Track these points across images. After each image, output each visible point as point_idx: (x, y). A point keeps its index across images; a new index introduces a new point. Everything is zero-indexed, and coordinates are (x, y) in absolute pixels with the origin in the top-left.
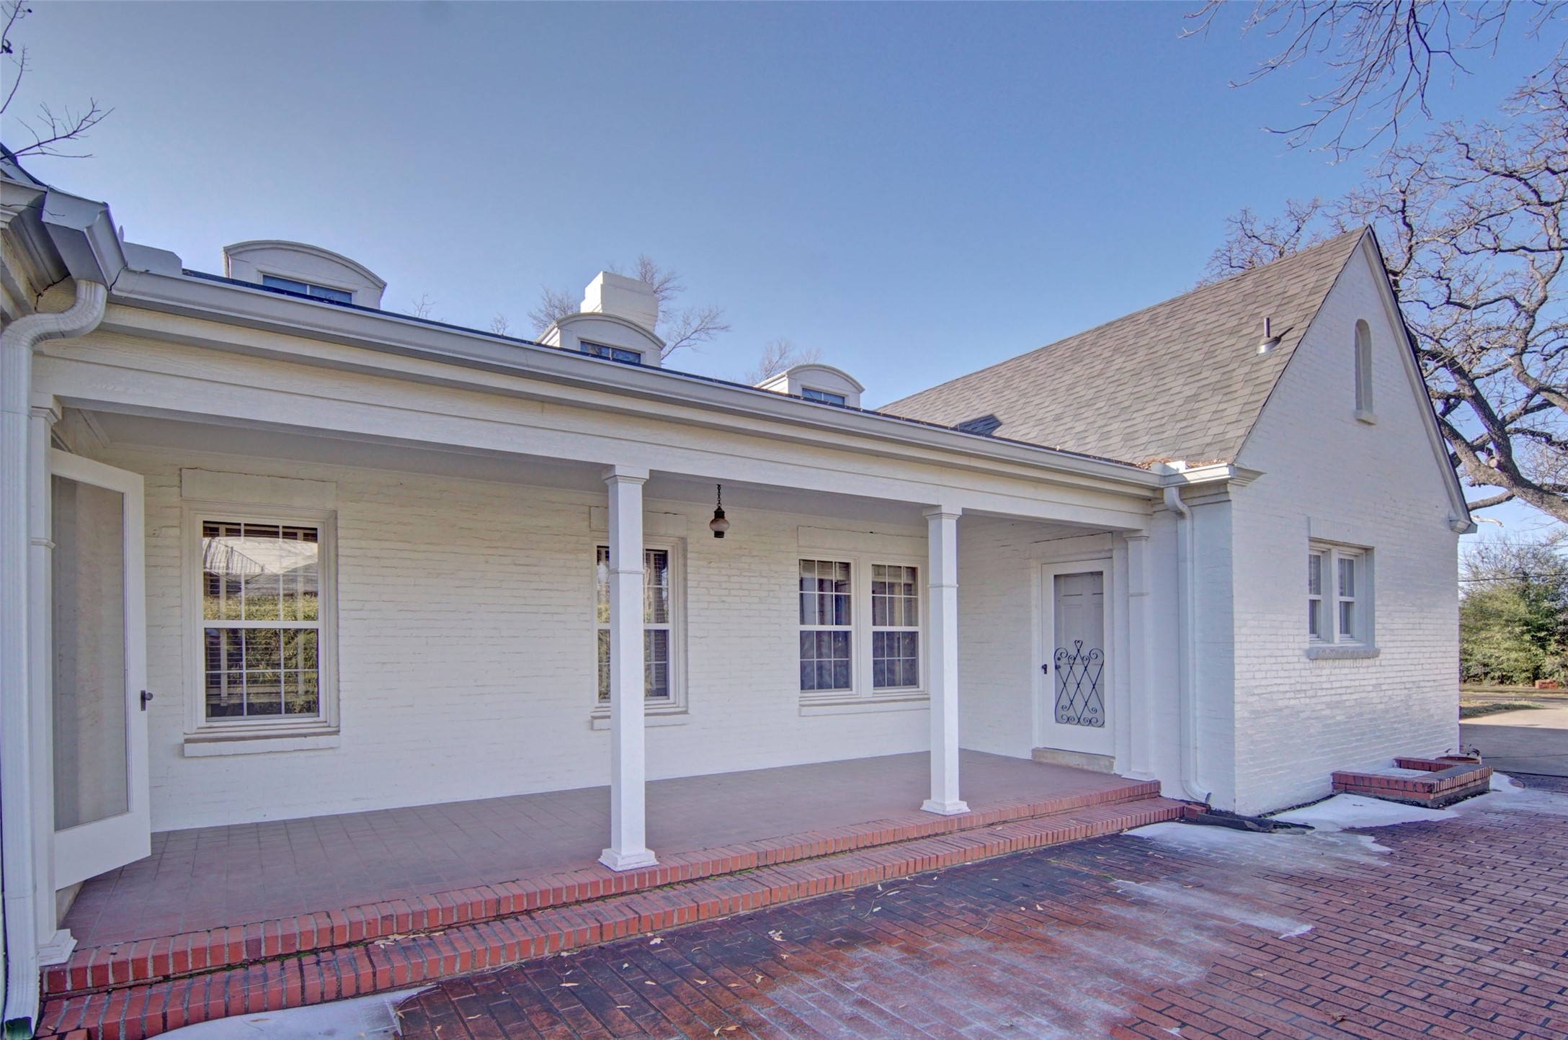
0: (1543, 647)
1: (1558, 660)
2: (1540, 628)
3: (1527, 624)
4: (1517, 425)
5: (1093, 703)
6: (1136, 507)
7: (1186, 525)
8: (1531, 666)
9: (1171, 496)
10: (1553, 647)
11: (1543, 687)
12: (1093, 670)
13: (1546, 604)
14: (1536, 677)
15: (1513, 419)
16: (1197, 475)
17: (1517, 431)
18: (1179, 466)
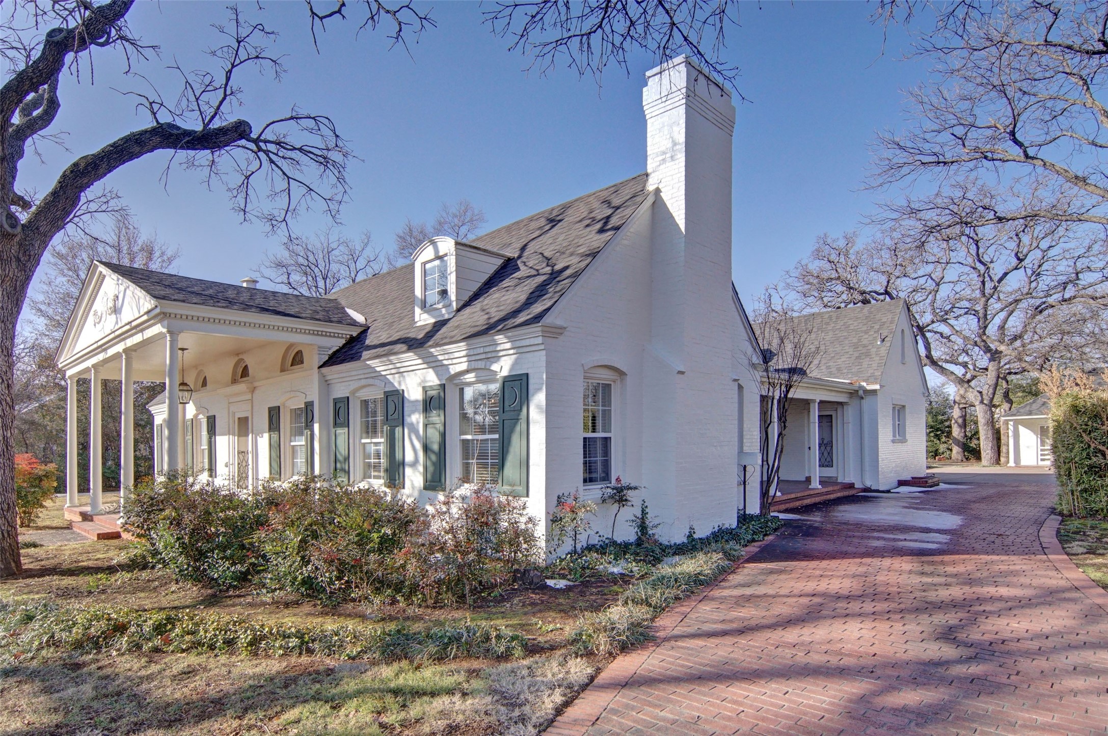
0: (939, 439)
1: (946, 445)
2: (937, 430)
3: (932, 427)
4: (929, 328)
5: (828, 459)
6: (846, 395)
7: (863, 401)
8: (934, 449)
9: (861, 392)
10: (944, 439)
11: (940, 460)
12: (828, 448)
13: (940, 417)
14: (936, 455)
15: (928, 326)
16: (870, 387)
17: (929, 331)
18: (864, 384)
